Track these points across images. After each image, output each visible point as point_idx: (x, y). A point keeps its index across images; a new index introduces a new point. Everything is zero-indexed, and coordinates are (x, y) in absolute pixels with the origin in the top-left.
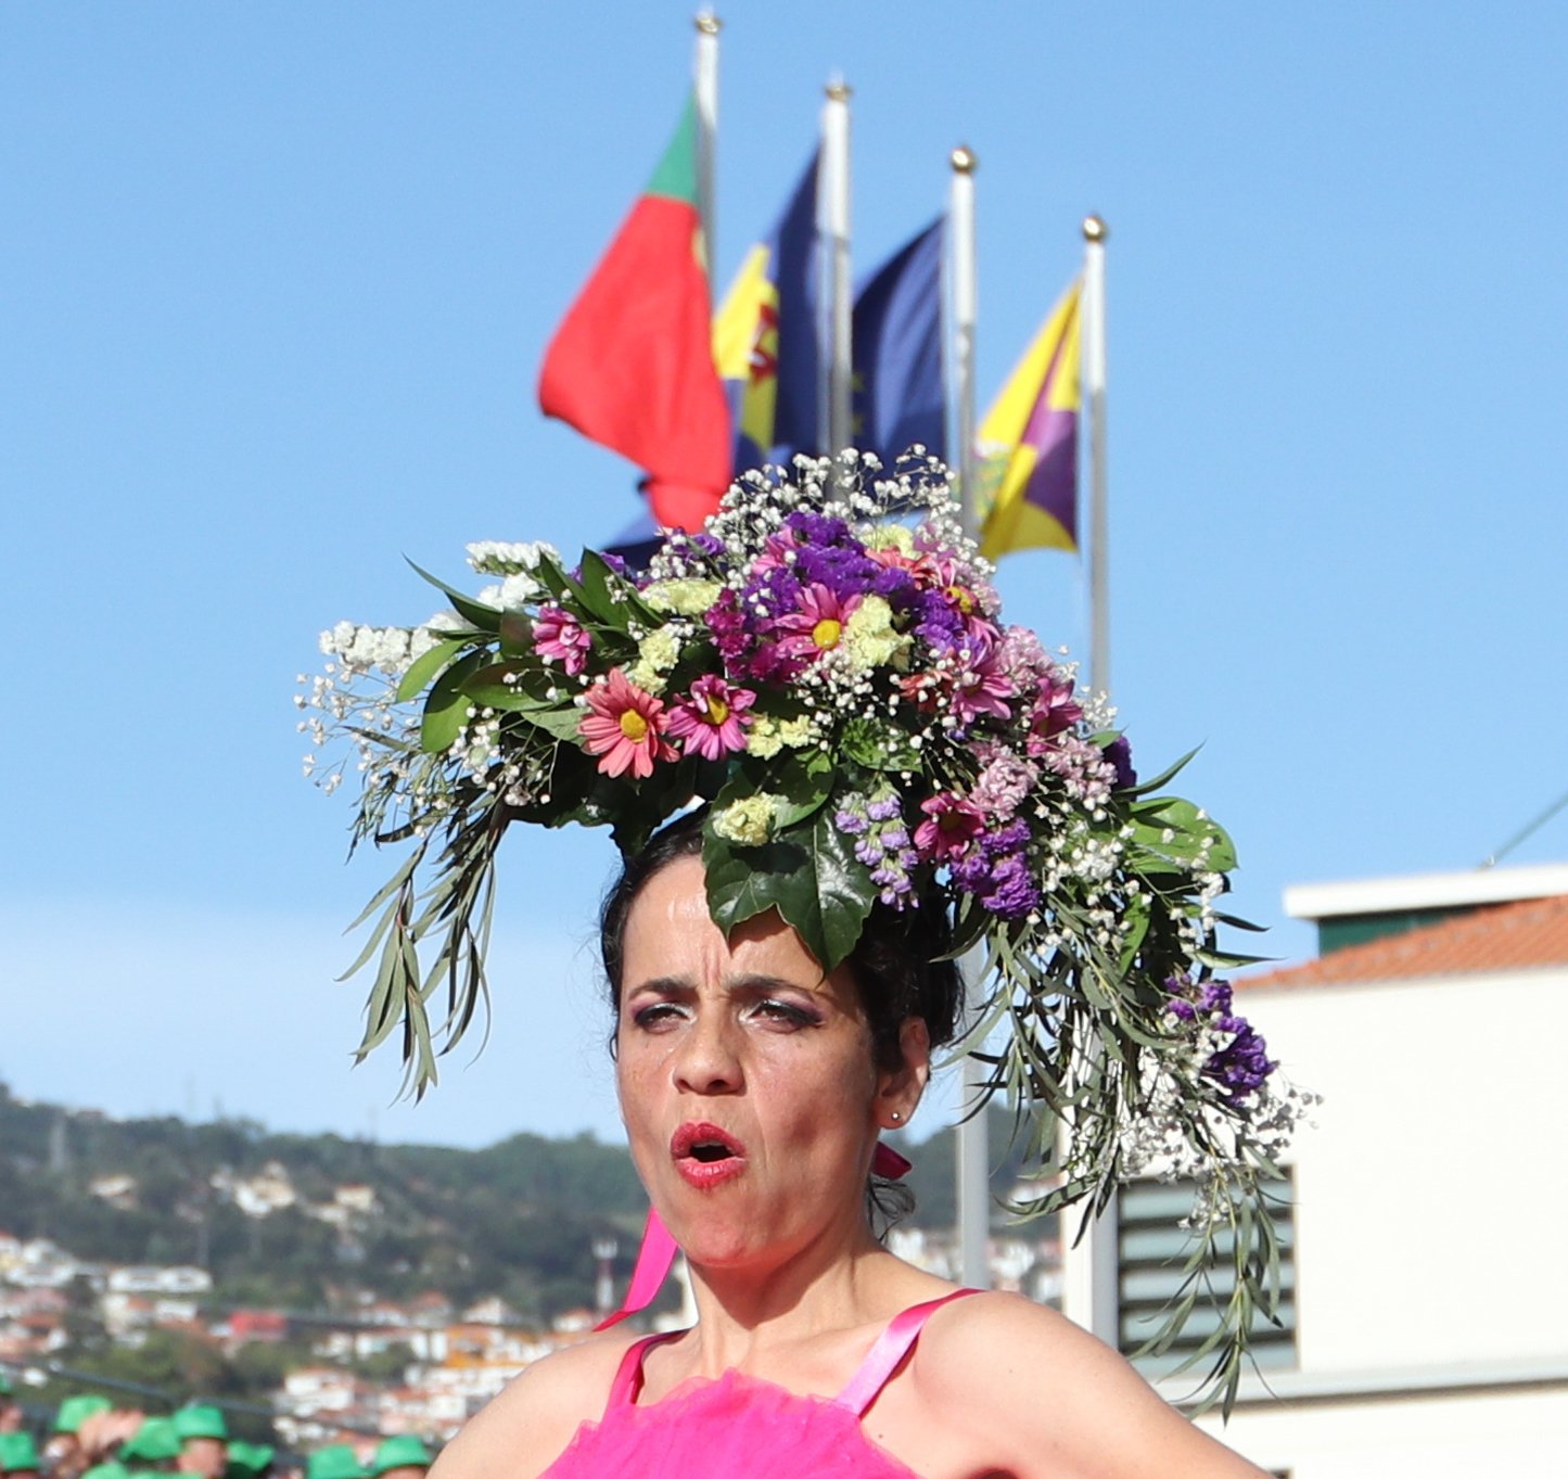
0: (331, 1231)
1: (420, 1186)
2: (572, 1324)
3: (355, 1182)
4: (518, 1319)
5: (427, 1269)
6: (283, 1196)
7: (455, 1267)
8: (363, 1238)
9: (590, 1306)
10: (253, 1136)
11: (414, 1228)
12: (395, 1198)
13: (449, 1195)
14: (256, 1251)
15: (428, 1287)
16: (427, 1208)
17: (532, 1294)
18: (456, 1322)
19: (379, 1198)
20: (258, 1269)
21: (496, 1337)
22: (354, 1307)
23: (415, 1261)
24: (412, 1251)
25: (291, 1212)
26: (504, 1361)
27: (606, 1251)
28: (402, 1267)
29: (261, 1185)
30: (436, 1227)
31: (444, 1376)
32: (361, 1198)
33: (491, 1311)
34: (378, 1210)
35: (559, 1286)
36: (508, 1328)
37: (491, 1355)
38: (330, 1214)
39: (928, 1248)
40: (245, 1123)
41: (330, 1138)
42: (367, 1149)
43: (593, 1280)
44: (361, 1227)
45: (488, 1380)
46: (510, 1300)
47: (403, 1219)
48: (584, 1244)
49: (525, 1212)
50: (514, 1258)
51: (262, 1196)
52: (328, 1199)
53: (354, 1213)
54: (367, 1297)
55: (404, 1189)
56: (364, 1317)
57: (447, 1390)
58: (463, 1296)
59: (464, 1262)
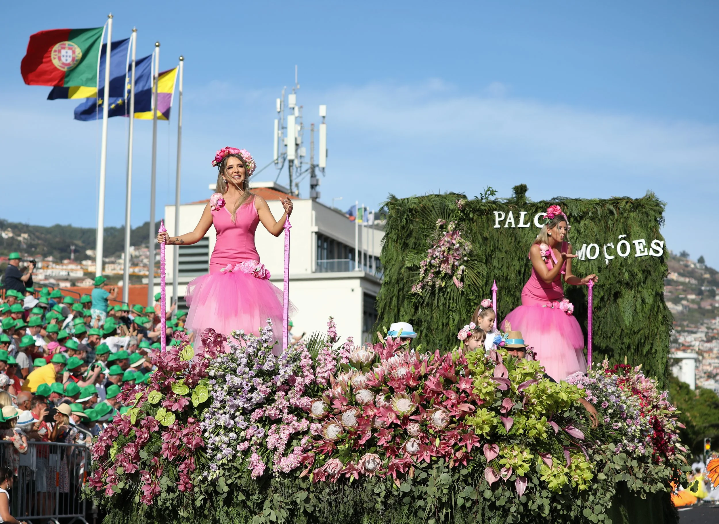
0: (20, 242)
1: (38, 234)
2: (66, 262)
3: (25, 233)
4: (55, 260)
5: (38, 250)
6: (11, 235)
7: (43, 250)
8: (26, 244)
9: (69, 258)
10: (5, 223)
11: (36, 241)
12: (32, 236)
13: (43, 236)
14: (5, 245)
15: (38, 253)
16: (38, 238)
17: (58, 255)
18: (43, 260)
19: (29, 236)
20: (5, 248)
21: (51, 264)
22: (24, 256)
23: (36, 248)
24: (36, 246)
25: (12, 238)
26: (52, 268)
27: (73, 248)
28: (33, 249)
29: (6, 232)
30: (40, 242)
31: (41, 271)
32: (26, 236)
33: (50, 258)
34: (29, 238)
35: (63, 254)
36: (53, 262)
37: (50, 267)
38: (20, 239)
39: (135, 250)
40: (4, 220)
41: (20, 224)
42: (27, 226)
43: (70, 253)
44: (25, 241)
45: (49, 272)
46: (54, 257)
47: (34, 240)
48: (69, 246)
49: (57, 240)
50: (55, 249)
51: (7, 234)
52: (20, 236)
53: (24, 238)
54: (26, 255)
55: (34, 234)
56: (25, 259)
57: (41, 273)
58: (45, 256)
59: (45, 249)
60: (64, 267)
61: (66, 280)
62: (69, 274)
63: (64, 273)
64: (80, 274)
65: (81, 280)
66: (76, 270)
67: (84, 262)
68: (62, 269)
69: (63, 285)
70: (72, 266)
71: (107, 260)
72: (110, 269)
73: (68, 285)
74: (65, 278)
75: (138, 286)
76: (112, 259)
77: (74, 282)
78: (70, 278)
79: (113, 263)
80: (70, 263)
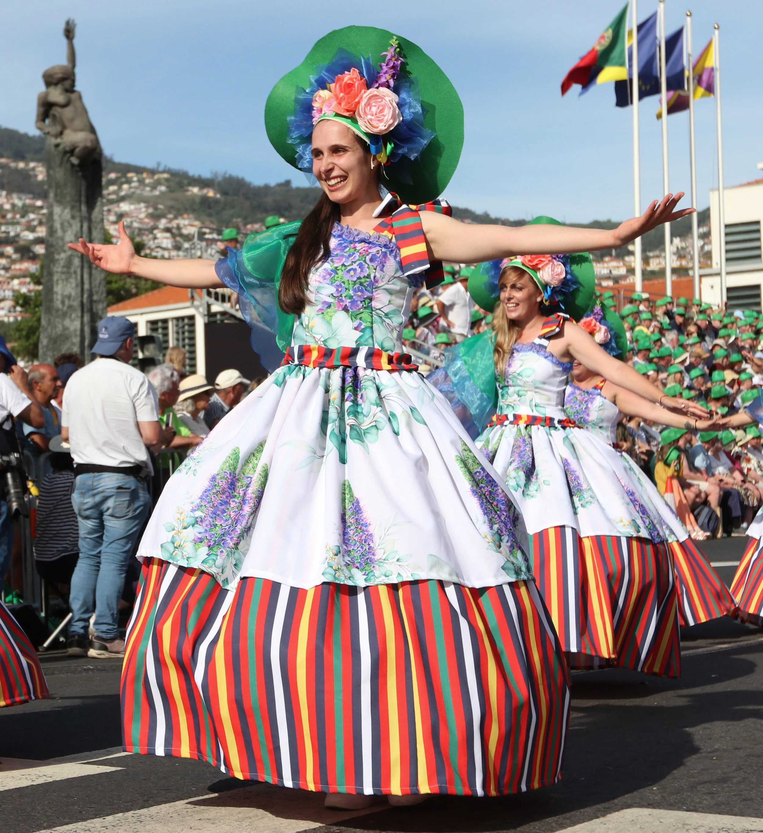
17: (598, 253)
39: (681, 241)
60: (606, 265)
61: (608, 278)
62: (610, 271)
63: (605, 272)
64: (623, 271)
65: (624, 277)
66: (618, 267)
67: (627, 259)
68: (603, 268)
69: (605, 284)
70: (614, 264)
71: (651, 254)
72: (655, 264)
73: (610, 283)
74: (608, 276)
75: (684, 279)
76: (657, 253)
77: (616, 280)
78: (612, 276)
79: (658, 257)
80: (612, 260)
